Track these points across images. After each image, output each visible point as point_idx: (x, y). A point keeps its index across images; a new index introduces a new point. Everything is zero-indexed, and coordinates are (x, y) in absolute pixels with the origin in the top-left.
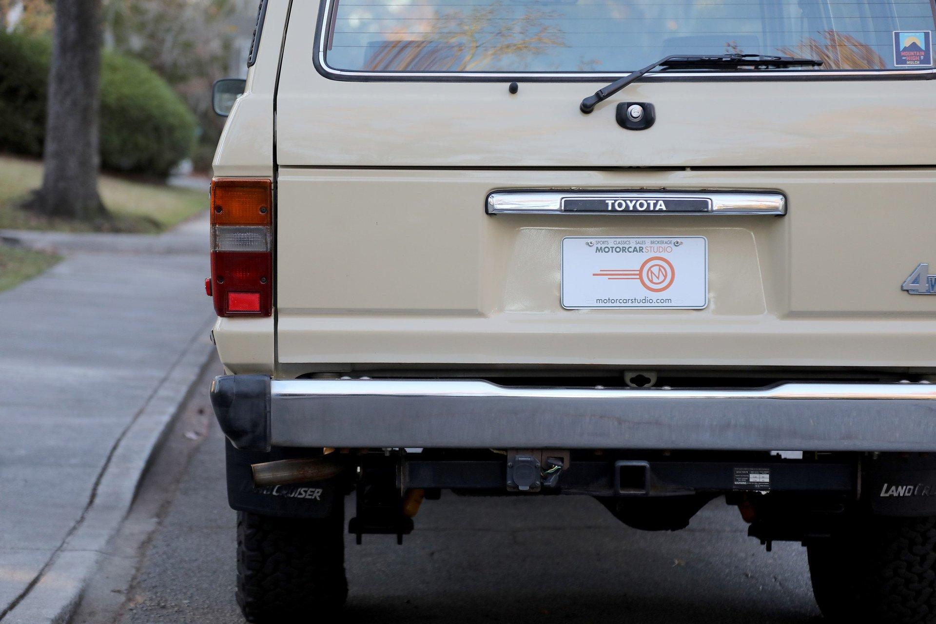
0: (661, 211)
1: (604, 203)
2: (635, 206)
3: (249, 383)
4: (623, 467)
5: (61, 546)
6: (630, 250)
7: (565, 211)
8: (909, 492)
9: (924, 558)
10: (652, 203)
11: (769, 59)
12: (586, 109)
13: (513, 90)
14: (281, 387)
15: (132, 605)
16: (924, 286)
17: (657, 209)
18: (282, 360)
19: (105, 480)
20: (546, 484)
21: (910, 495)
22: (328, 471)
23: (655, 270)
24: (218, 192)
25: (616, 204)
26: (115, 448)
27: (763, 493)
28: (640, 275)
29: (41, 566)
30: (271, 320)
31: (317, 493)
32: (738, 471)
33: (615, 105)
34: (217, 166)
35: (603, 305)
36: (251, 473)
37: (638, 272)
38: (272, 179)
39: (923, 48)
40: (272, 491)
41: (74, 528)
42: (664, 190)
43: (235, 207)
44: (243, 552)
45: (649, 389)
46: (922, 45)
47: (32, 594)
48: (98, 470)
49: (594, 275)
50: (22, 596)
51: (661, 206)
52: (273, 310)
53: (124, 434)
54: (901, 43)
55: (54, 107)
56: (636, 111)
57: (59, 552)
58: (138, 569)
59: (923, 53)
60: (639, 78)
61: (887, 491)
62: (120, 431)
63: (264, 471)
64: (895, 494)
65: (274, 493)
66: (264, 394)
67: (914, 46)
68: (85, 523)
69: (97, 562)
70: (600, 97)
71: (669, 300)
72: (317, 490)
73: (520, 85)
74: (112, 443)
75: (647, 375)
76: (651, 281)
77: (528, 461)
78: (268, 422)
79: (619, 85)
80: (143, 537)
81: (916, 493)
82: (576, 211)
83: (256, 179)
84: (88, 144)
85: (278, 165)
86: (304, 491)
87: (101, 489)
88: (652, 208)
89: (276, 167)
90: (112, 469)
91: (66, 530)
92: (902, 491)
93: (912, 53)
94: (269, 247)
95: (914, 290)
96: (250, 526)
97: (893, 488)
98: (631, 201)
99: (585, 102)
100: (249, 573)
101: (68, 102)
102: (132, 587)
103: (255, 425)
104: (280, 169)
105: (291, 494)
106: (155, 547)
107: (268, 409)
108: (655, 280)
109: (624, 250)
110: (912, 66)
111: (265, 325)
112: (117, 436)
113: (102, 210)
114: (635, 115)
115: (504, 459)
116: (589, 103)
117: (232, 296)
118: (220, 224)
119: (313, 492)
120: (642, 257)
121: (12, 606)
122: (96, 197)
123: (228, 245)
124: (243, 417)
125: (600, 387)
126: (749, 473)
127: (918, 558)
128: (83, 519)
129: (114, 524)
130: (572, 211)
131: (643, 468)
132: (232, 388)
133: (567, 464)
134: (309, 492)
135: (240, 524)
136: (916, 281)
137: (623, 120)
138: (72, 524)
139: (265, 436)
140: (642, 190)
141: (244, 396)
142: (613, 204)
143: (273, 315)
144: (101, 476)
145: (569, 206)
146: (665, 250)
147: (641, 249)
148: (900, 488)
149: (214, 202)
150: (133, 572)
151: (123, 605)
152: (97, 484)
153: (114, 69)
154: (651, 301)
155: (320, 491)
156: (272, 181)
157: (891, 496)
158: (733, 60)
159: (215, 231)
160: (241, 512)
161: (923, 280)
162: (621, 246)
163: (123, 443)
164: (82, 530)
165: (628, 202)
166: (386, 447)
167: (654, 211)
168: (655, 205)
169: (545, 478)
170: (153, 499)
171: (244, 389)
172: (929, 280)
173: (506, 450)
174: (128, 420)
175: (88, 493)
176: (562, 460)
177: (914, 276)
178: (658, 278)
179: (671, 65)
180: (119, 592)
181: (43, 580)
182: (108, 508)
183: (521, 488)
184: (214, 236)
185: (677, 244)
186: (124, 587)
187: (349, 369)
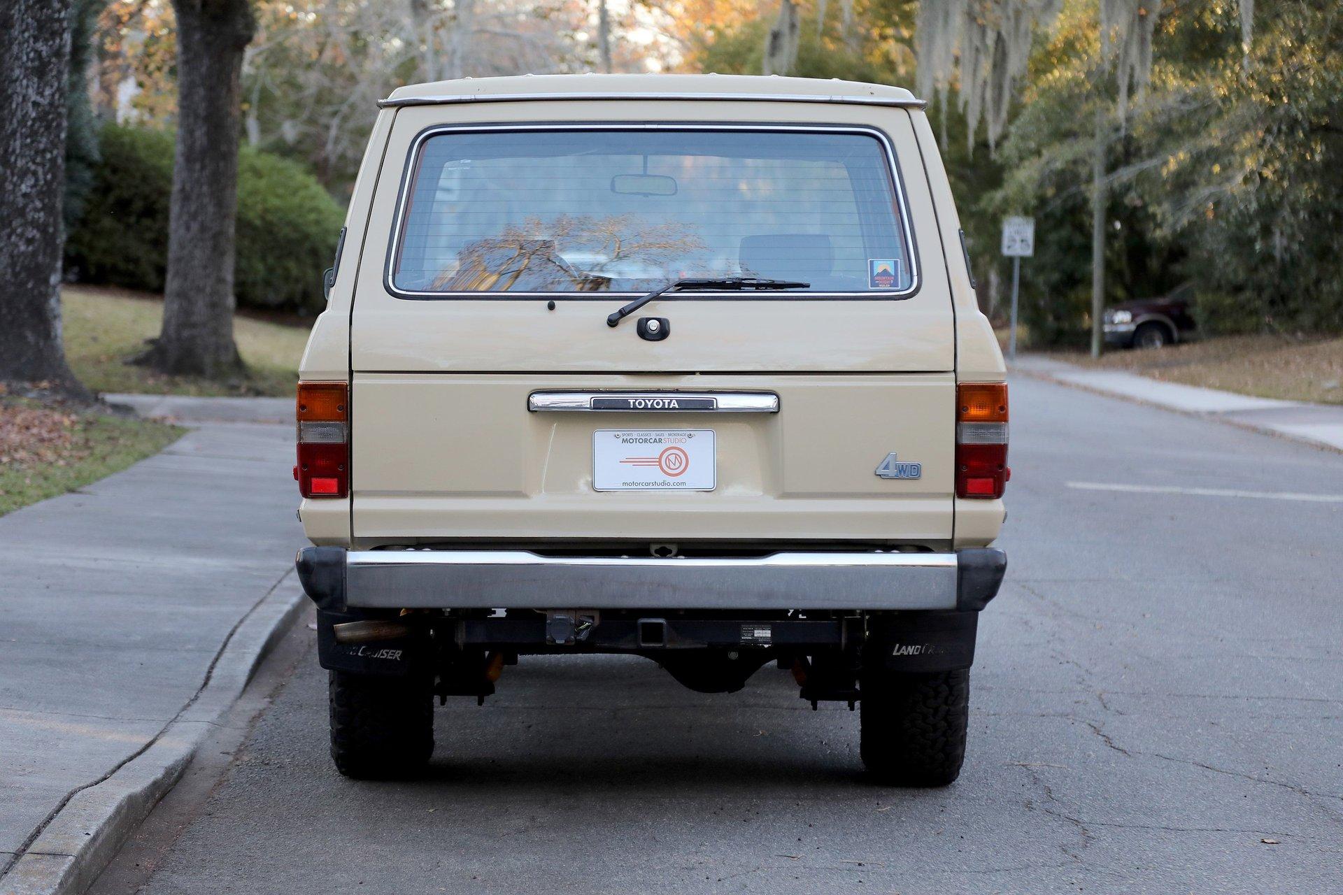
0: (674, 408)
1: (626, 402)
2: (652, 404)
3: (328, 553)
4: (644, 624)
5: (176, 718)
6: (651, 441)
7: (594, 409)
8: (917, 651)
9: (936, 710)
10: (667, 402)
11: (765, 282)
12: (612, 323)
13: (551, 307)
14: (355, 557)
15: (238, 763)
16: (892, 472)
17: (671, 407)
18: (357, 534)
19: (219, 664)
20: (578, 638)
21: (918, 653)
22: (399, 631)
23: (672, 458)
24: (302, 394)
25: (637, 404)
26: (231, 635)
27: (766, 646)
28: (660, 462)
29: (157, 733)
30: (347, 501)
31: (398, 654)
32: (745, 627)
33: (636, 320)
34: (303, 372)
35: (629, 487)
36: (333, 632)
37: (658, 460)
38: (348, 382)
39: (893, 273)
40: (358, 652)
41: (189, 705)
42: (677, 391)
43: (318, 406)
44: (334, 708)
45: (671, 558)
46: (892, 271)
47: (148, 752)
48: (214, 655)
49: (620, 462)
50: (139, 753)
51: (674, 404)
52: (349, 492)
53: (241, 621)
54: (875, 268)
55: (176, 230)
56: (653, 325)
57: (173, 723)
58: (246, 738)
59: (893, 278)
60: (657, 298)
61: (898, 651)
62: (238, 619)
63: (344, 630)
64: (906, 653)
65: (359, 654)
66: (340, 562)
67: (885, 272)
68: (199, 701)
69: (208, 731)
70: (623, 313)
71: (684, 483)
72: (397, 652)
73: (556, 302)
74: (229, 630)
75: (668, 547)
76: (669, 468)
77: (563, 619)
78: (344, 586)
79: (640, 303)
80: (253, 713)
81: (923, 652)
82: (603, 409)
83: (335, 383)
84: (221, 280)
85: (353, 371)
86: (386, 652)
87: (216, 672)
88: (667, 407)
89: (351, 372)
90: (227, 654)
91: (181, 706)
92: (911, 650)
93: (884, 278)
94: (345, 439)
95: (885, 475)
96: (340, 685)
97: (904, 647)
98: (649, 400)
99: (611, 318)
100: (340, 727)
101: (195, 227)
102: (240, 750)
103: (333, 589)
104: (354, 374)
105: (374, 655)
106: (264, 720)
107: (344, 576)
108: (672, 466)
109: (646, 441)
110: (884, 288)
111: (342, 505)
112: (235, 623)
113: (238, 364)
114: (654, 328)
115: (543, 618)
116: (613, 318)
117: (314, 480)
118: (304, 420)
119: (395, 653)
120: (661, 447)
121: (131, 759)
122: (232, 347)
123: (312, 438)
124: (324, 583)
125: (625, 557)
126: (754, 629)
127: (931, 711)
128: (196, 698)
129: (228, 702)
130: (600, 409)
131: (661, 624)
132: (315, 558)
133: (597, 622)
134: (390, 654)
135: (331, 683)
136: (886, 467)
137: (643, 332)
138: (187, 702)
139: (341, 598)
140: (658, 391)
141: (324, 565)
142: (634, 403)
143: (349, 496)
144: (217, 659)
145: (597, 405)
146: (680, 441)
147: (660, 441)
148: (910, 647)
149: (300, 401)
150: (242, 739)
151: (231, 763)
152: (212, 667)
153: (257, 173)
154: (668, 484)
155: (400, 652)
156: (348, 384)
157: (902, 654)
158: (734, 283)
159: (300, 426)
160: (332, 670)
161: (891, 466)
162: (644, 438)
163: (240, 630)
164: (195, 706)
165: (647, 401)
166: (446, 608)
167: (668, 409)
168: (669, 403)
169: (578, 633)
170: (267, 682)
171: (324, 558)
172: (897, 466)
173: (545, 609)
174: (247, 609)
175: (203, 676)
176: (593, 618)
177: (885, 463)
178: (675, 465)
179: (684, 286)
180: (228, 753)
181: (158, 742)
182: (222, 689)
183: (558, 642)
184: (300, 430)
185: (690, 436)
186: (232, 750)
187: (414, 543)
